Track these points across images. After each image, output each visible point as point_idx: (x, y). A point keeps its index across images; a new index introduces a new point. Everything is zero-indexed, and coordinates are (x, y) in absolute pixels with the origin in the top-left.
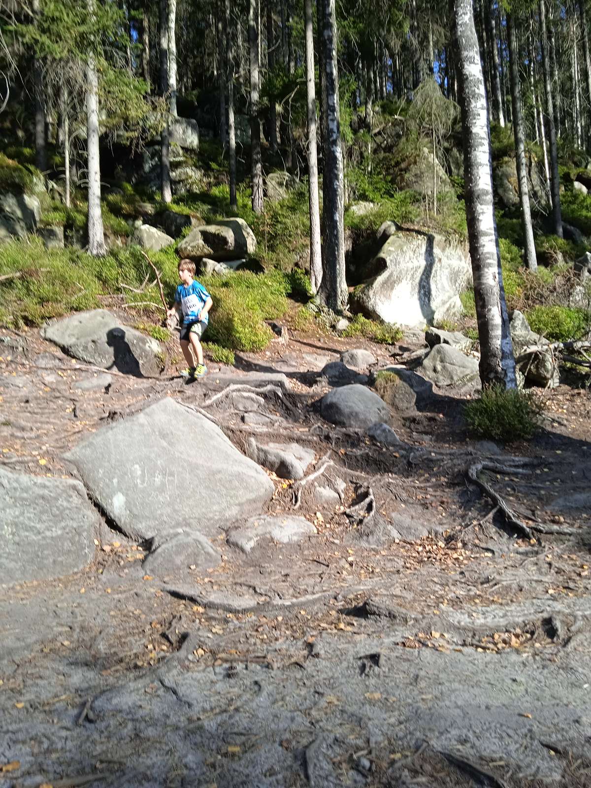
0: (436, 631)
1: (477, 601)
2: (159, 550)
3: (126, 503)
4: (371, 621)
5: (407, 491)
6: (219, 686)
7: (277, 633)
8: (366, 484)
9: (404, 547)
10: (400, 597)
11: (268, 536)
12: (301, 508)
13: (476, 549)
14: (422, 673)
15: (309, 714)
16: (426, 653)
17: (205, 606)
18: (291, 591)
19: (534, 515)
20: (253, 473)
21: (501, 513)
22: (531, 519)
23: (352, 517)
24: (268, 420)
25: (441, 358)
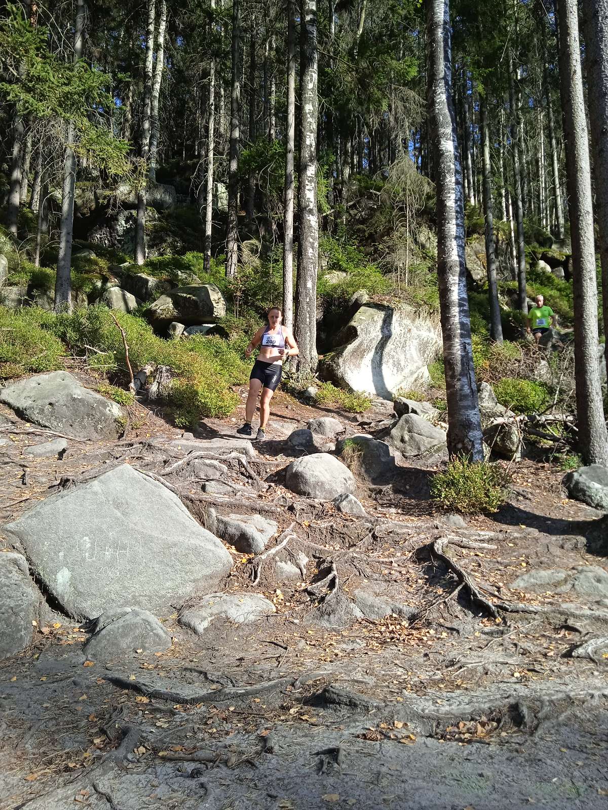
0: (399, 721)
1: (442, 686)
2: (103, 632)
3: (71, 579)
4: (331, 711)
5: (371, 566)
6: (159, 791)
7: (227, 726)
8: (329, 559)
9: (366, 627)
10: (362, 682)
11: (223, 615)
12: (260, 585)
13: (440, 629)
14: (384, 769)
16: (388, 745)
17: (150, 696)
18: (245, 677)
19: (499, 591)
20: (210, 547)
21: (467, 590)
22: (495, 596)
23: (314, 595)
24: (231, 489)
25: (409, 428)
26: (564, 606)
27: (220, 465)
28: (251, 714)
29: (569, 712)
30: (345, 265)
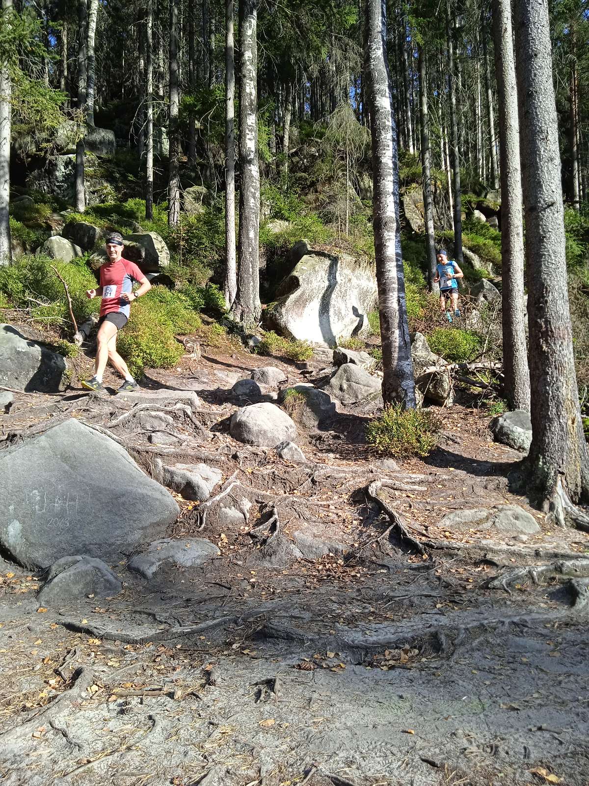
0: (332, 651)
2: (56, 580)
3: (22, 531)
4: (269, 645)
5: (310, 510)
6: (111, 725)
7: (174, 663)
8: (271, 503)
9: (304, 566)
10: (299, 618)
11: (171, 560)
12: (205, 529)
13: (373, 566)
14: (315, 696)
15: (202, 747)
16: (321, 674)
17: (101, 638)
18: (191, 617)
19: (426, 530)
20: (157, 495)
21: (397, 529)
22: (424, 535)
23: (256, 537)
24: (176, 440)
25: (347, 377)
26: (484, 542)
27: (165, 416)
28: (197, 651)
29: (482, 638)
30: (287, 214)
